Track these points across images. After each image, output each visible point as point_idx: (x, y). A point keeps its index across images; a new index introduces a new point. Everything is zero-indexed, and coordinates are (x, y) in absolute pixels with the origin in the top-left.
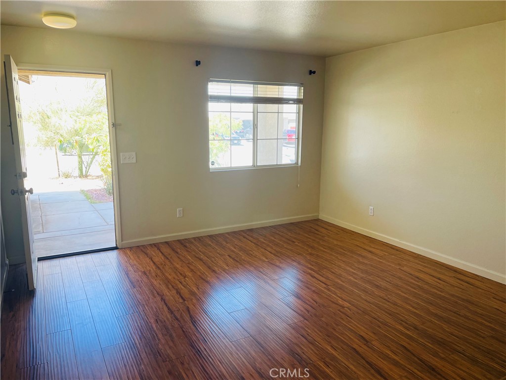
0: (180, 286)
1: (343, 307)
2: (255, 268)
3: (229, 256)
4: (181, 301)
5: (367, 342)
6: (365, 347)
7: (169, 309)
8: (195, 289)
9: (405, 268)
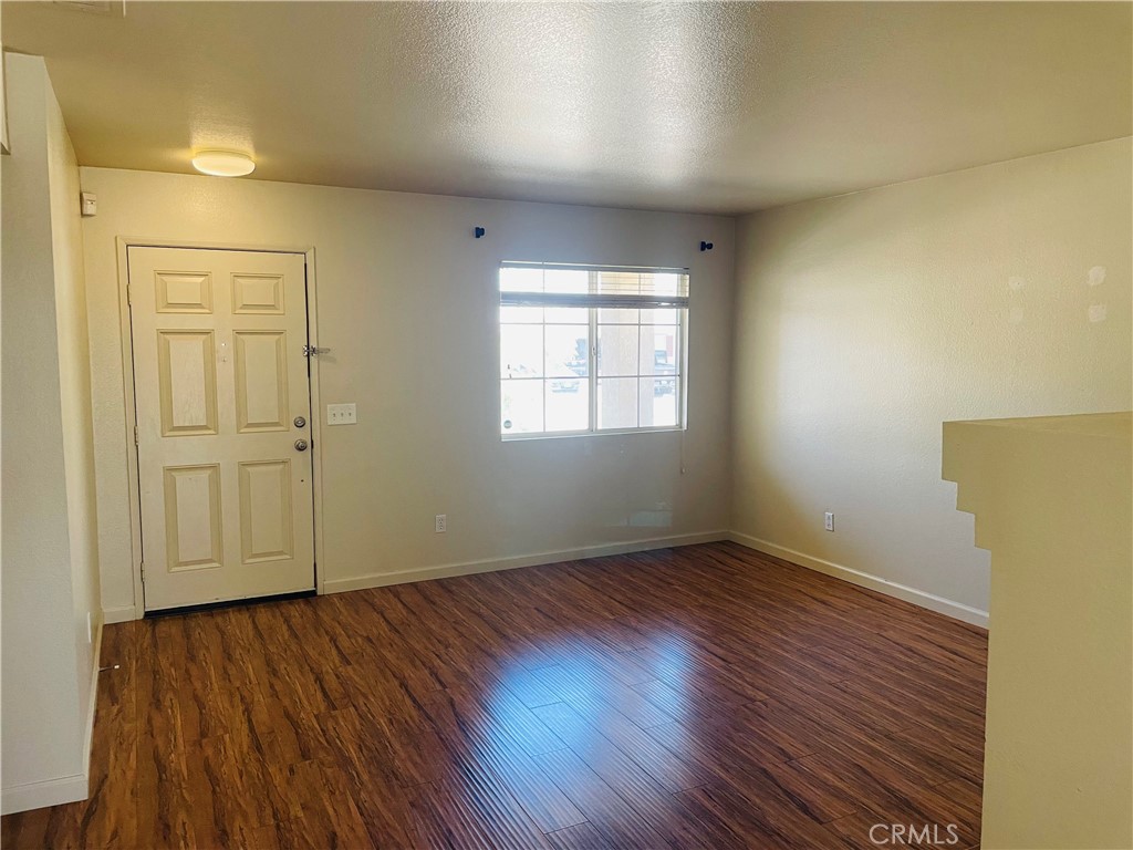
0: (437, 662)
1: (753, 700)
2: (587, 632)
3: (536, 608)
4: (439, 687)
5: (791, 759)
6: (785, 767)
7: (414, 701)
8: (466, 669)
9: (890, 634)
